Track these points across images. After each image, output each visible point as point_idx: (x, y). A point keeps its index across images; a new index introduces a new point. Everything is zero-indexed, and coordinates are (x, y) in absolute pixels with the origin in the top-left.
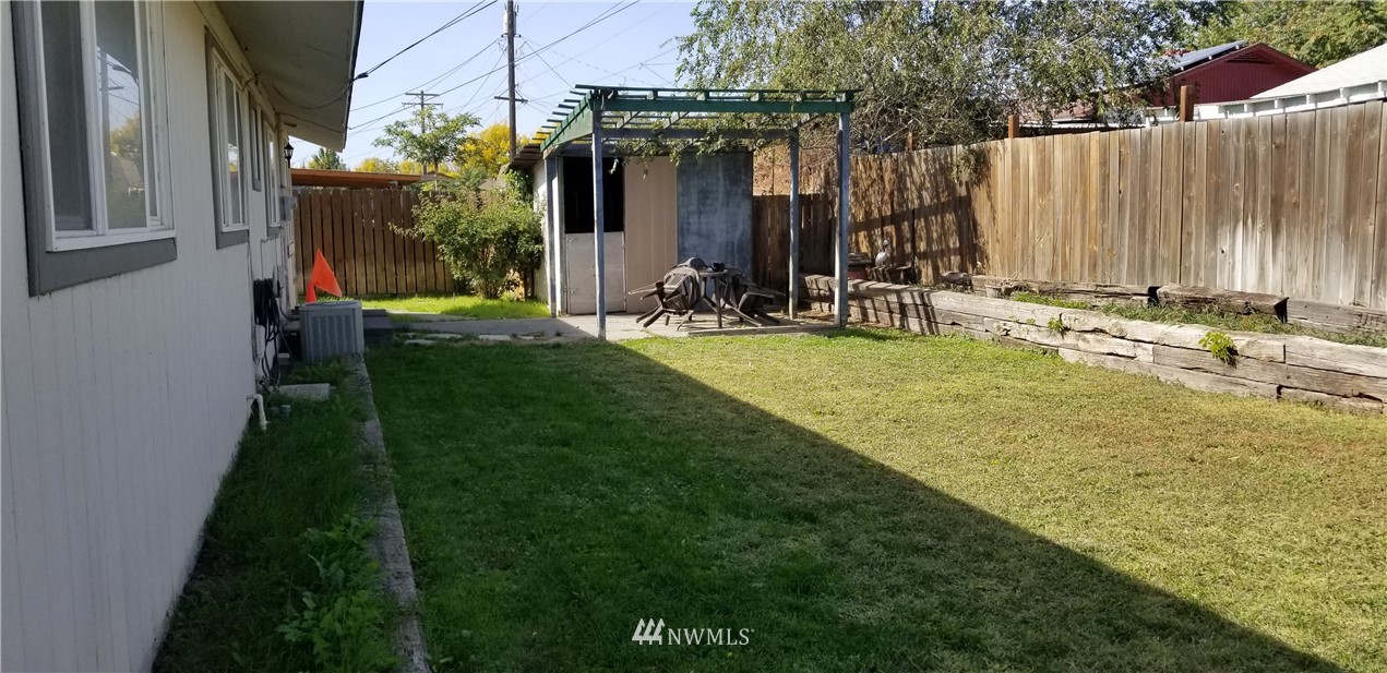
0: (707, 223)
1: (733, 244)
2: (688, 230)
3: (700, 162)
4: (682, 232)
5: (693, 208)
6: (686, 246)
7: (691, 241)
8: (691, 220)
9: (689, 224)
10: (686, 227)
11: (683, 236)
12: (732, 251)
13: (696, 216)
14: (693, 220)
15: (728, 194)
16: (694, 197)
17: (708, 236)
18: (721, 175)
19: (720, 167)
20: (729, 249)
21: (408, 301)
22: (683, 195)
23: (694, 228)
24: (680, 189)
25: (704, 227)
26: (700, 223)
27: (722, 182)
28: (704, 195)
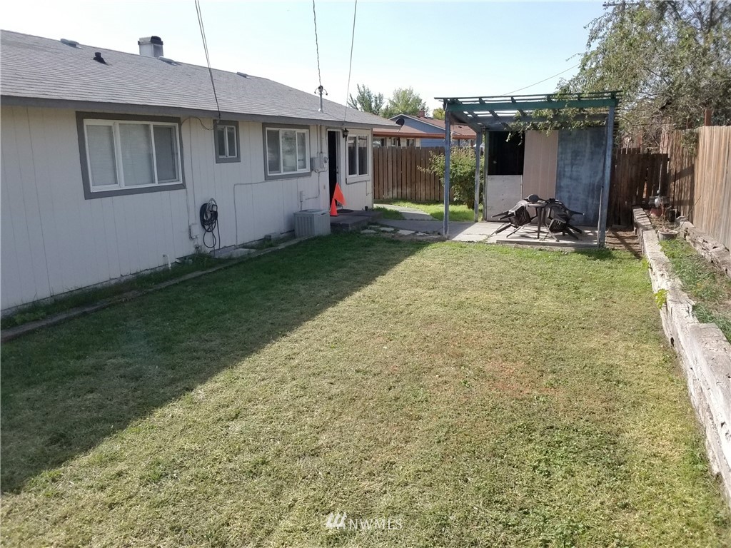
0: (577, 171)
1: (594, 185)
2: (564, 175)
3: (574, 133)
4: (560, 176)
5: (568, 162)
6: (562, 184)
7: (565, 182)
8: (566, 170)
9: (564, 171)
10: (562, 173)
11: (560, 179)
12: (593, 189)
13: (570, 167)
14: (568, 169)
15: (592, 153)
16: (569, 156)
17: (577, 179)
18: (588, 142)
19: (588, 137)
20: (591, 188)
21: (435, 206)
22: (562, 153)
23: (568, 174)
24: (560, 150)
25: (574, 173)
26: (572, 171)
27: (589, 146)
28: (576, 154)
